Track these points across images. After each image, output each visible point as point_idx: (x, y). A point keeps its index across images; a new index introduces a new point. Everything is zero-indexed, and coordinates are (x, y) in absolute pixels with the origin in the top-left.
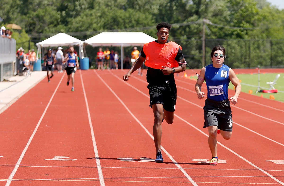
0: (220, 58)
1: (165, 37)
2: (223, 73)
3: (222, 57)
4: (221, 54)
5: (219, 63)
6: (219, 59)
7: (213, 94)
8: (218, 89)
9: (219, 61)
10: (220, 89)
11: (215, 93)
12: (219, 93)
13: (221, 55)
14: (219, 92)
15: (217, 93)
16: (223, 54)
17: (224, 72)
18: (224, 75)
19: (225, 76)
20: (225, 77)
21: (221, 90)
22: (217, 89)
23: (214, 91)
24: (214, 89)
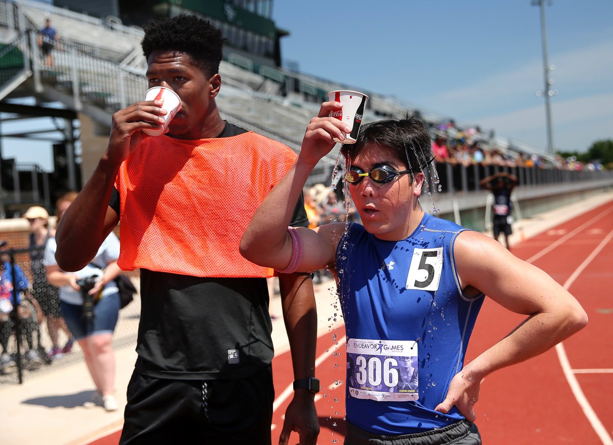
2: (422, 266)
8: (387, 362)
10: (395, 363)
11: (368, 384)
12: (387, 389)
14: (387, 383)
15: (376, 388)
17: (429, 260)
18: (423, 275)
19: (428, 282)
20: (429, 288)
21: (401, 370)
22: (378, 361)
23: (367, 369)
24: (368, 358)
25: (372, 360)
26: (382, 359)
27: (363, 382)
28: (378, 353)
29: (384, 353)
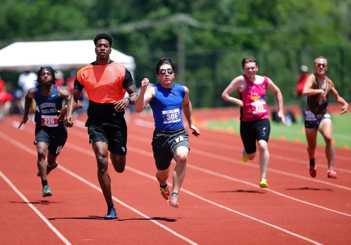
0: (169, 75)
1: (104, 50)
3: (171, 73)
4: (169, 69)
5: (169, 82)
6: (168, 77)
7: (169, 121)
9: (168, 78)
10: (177, 114)
11: (171, 120)
12: (176, 120)
13: (170, 71)
14: (176, 118)
15: (174, 120)
16: (172, 69)
21: (178, 115)
22: (173, 114)
23: (170, 116)
24: (170, 114)
25: (172, 114)
26: (174, 113)
27: (170, 119)
28: (173, 112)
29: (174, 112)
